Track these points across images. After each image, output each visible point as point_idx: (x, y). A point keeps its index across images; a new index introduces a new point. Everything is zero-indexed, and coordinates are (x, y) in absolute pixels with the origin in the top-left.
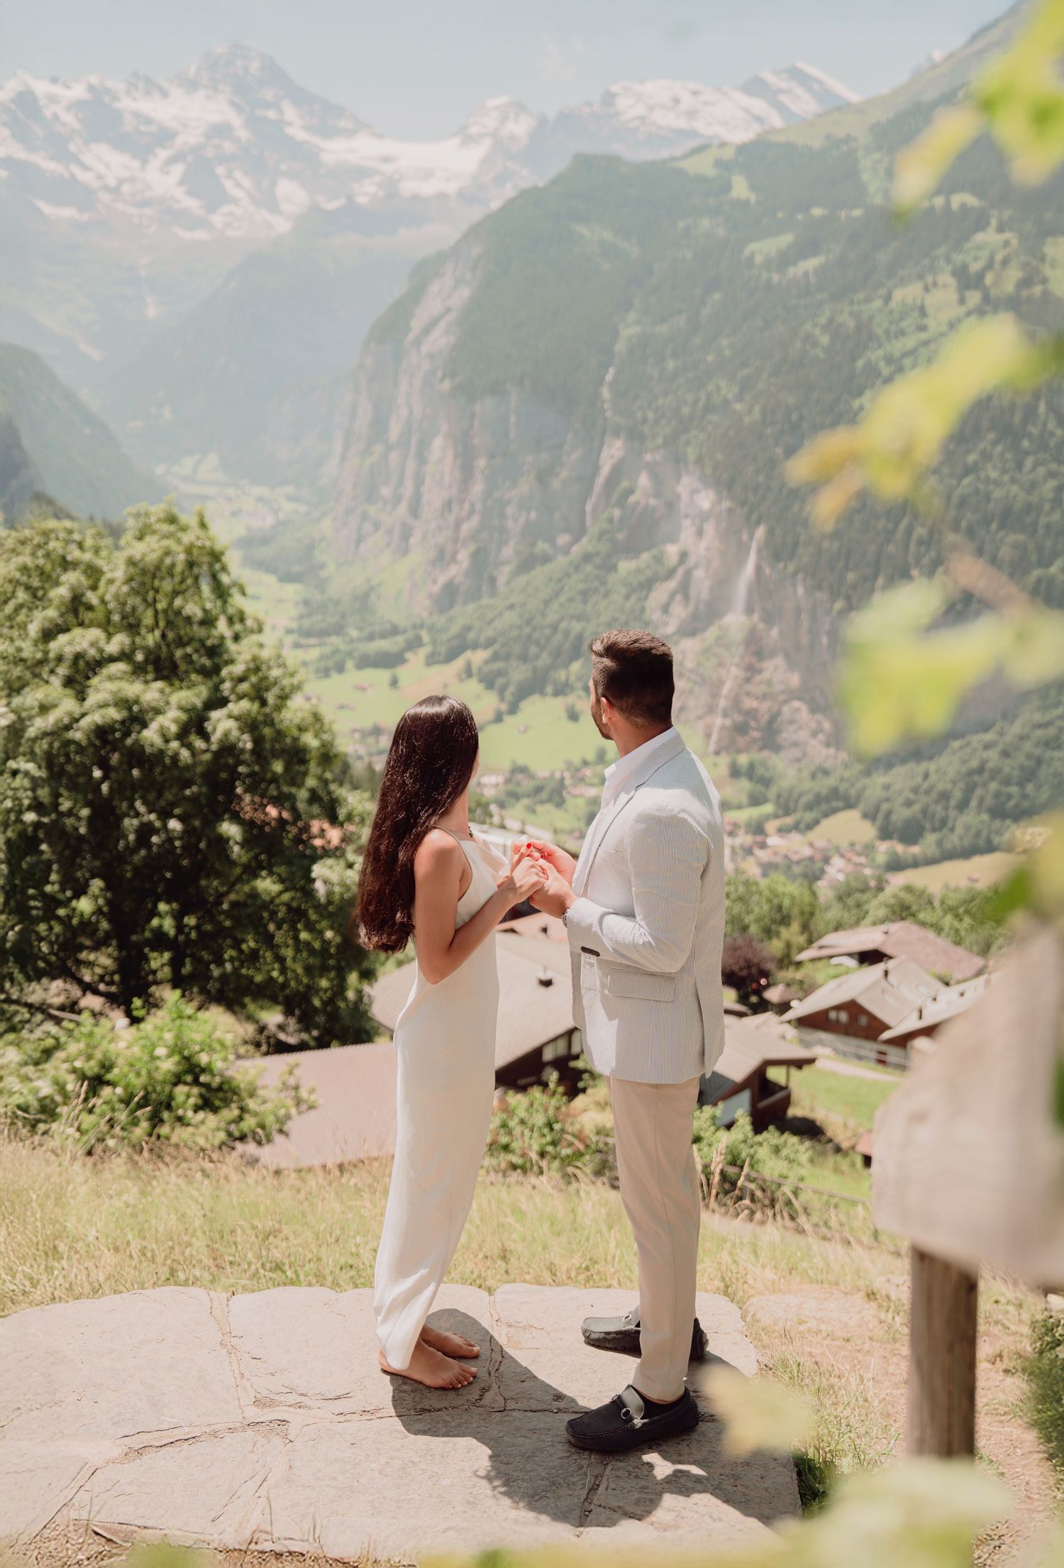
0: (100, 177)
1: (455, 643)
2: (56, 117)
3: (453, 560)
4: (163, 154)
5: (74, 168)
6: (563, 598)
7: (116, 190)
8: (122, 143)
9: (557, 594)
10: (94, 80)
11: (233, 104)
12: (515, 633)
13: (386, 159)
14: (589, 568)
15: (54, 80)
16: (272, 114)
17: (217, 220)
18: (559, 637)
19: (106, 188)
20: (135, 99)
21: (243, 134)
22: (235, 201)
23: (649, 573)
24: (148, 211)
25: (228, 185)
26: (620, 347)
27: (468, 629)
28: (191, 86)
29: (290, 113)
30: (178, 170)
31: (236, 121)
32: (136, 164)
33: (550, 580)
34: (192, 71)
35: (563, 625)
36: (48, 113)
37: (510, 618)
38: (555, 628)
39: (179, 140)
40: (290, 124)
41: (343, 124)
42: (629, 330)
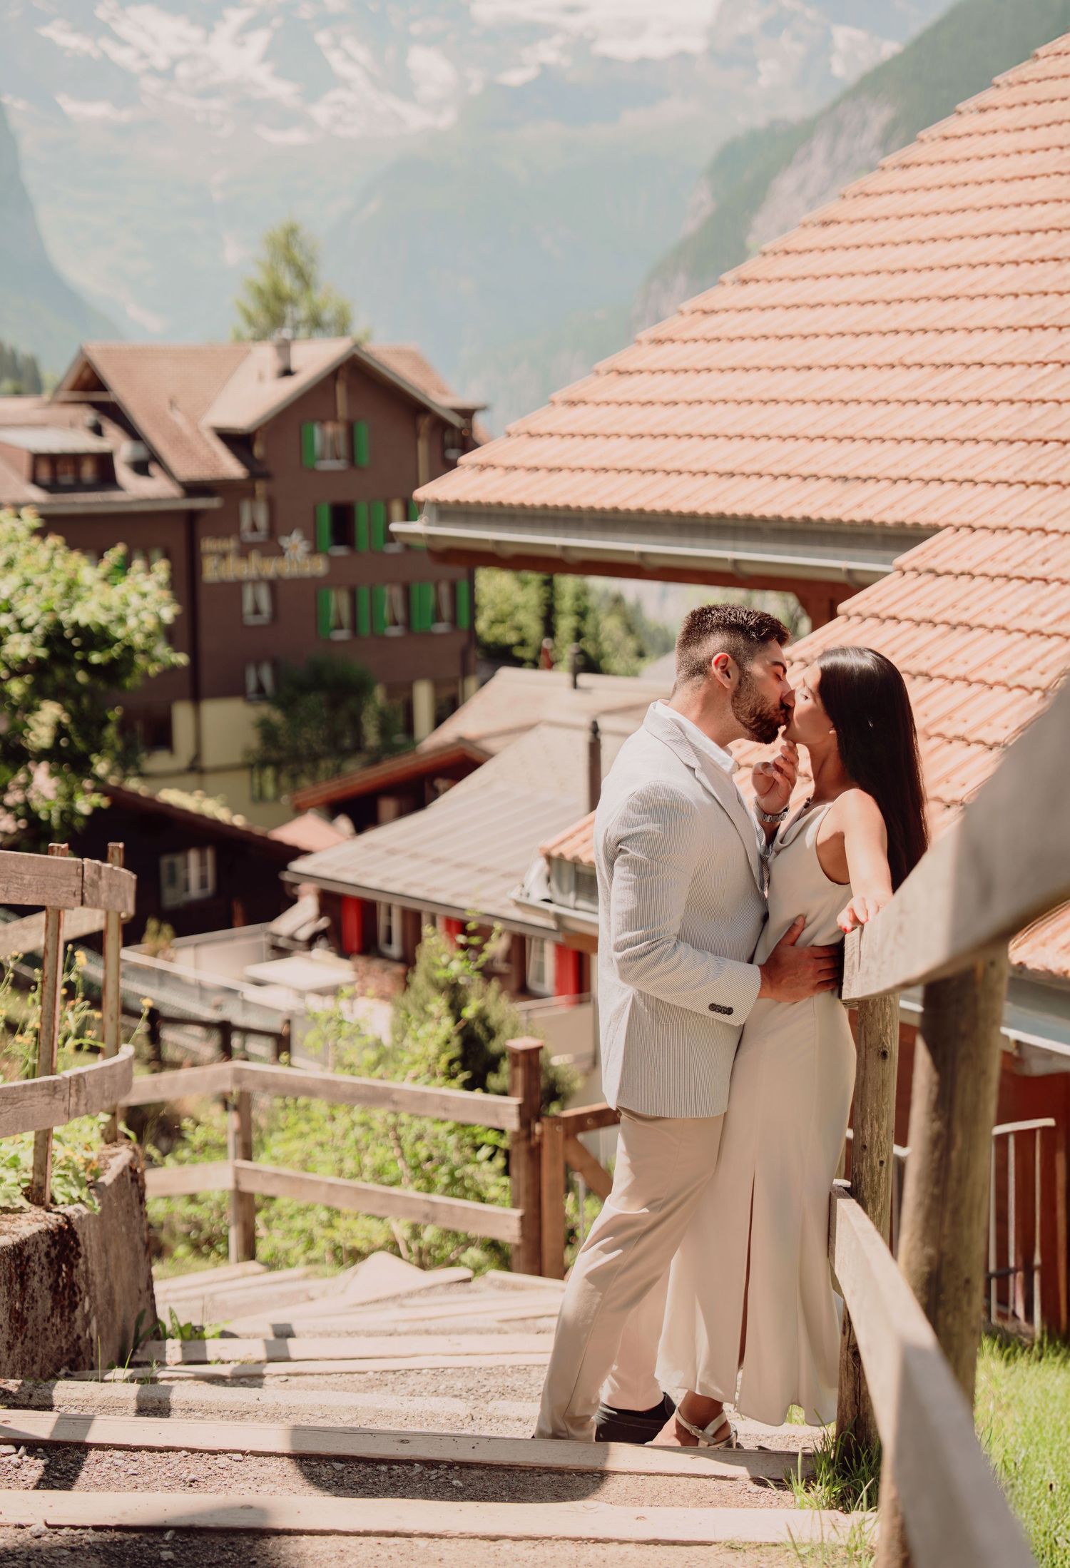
0: (143, 56)
4: (236, 17)
5: (107, 45)
7: (168, 75)
17: (321, 113)
19: (153, 72)
22: (345, 83)
24: (217, 104)
25: (335, 58)
30: (259, 40)
32: (195, 34)
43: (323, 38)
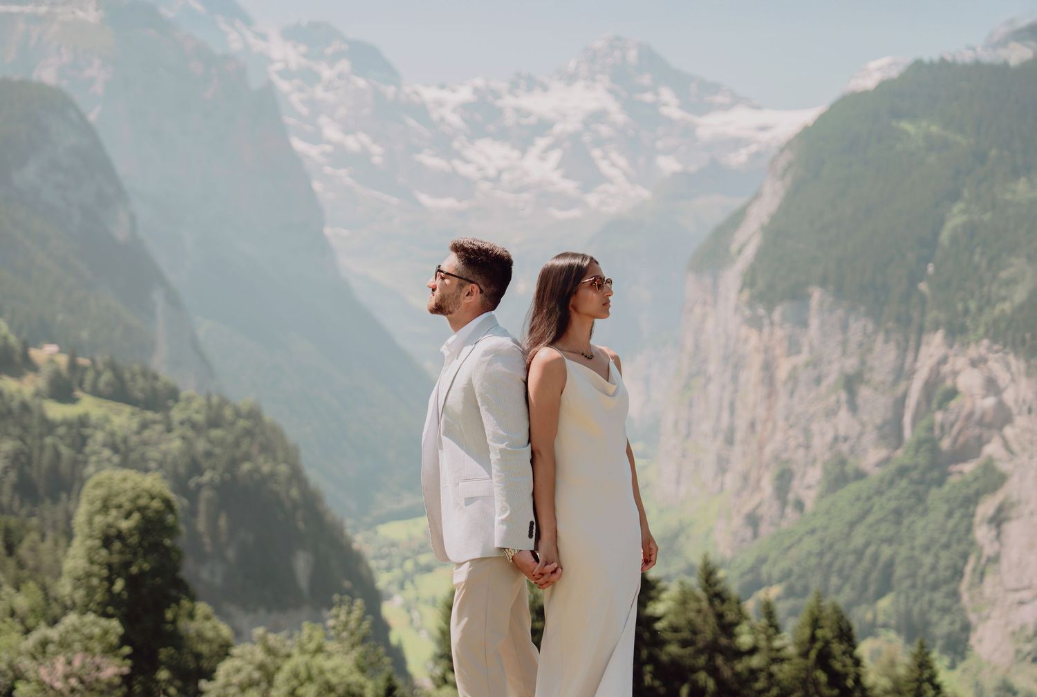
0: (481, 169)
1: (749, 577)
2: (442, 119)
3: (757, 487)
4: (542, 143)
5: (456, 163)
6: (870, 519)
7: (496, 180)
8: (502, 135)
9: (866, 513)
10: (479, 82)
11: (610, 91)
12: (813, 561)
13: (763, 128)
14: (904, 483)
15: (442, 87)
16: (648, 97)
17: (592, 199)
18: (866, 563)
19: (487, 179)
20: (517, 97)
21: (620, 117)
22: (609, 180)
23: (975, 486)
24: (525, 196)
25: (604, 166)
26: (945, 237)
27: (762, 560)
28: (570, 79)
29: (667, 94)
30: (555, 156)
31: (613, 107)
32: (515, 154)
33: (858, 498)
34: (572, 65)
35: (870, 551)
36: (435, 116)
37: (810, 544)
38: (860, 554)
39: (558, 128)
40: (665, 105)
41: (719, 99)
42: (956, 219)
43: (597, 153)
